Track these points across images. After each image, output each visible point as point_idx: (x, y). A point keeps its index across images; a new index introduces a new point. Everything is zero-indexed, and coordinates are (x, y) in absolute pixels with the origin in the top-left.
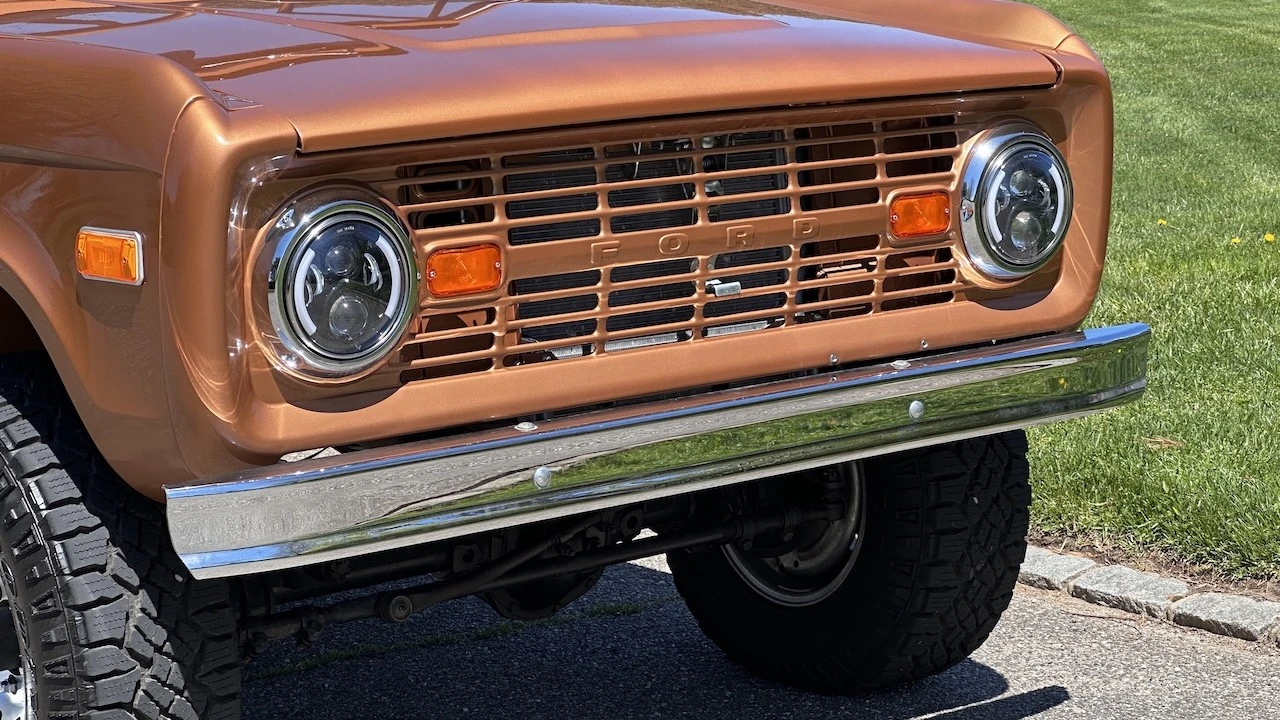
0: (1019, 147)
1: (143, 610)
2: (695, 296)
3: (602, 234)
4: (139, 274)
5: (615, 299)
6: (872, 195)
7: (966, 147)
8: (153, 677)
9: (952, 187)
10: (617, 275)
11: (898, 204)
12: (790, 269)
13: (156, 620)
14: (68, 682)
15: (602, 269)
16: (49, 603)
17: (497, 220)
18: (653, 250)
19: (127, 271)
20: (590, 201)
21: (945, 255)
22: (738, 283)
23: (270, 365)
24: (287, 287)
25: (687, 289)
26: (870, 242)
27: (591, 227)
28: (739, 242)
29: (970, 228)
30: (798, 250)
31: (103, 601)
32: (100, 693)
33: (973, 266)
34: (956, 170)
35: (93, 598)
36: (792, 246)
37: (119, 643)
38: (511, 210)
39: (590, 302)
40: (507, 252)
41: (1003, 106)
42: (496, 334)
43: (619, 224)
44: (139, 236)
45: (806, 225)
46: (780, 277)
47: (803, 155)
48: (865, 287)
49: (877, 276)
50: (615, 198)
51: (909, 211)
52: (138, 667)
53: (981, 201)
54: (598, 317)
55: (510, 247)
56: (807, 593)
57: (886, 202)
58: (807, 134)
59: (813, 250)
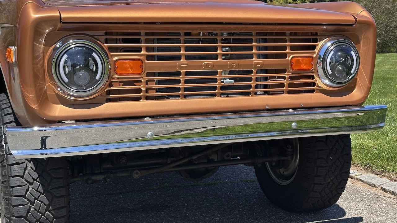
0: (339, 44)
1: (31, 167)
2: (217, 83)
3: (182, 60)
4: (14, 60)
5: (187, 81)
6: (285, 56)
7: (320, 44)
8: (33, 188)
9: (315, 56)
10: (187, 74)
11: (294, 59)
12: (253, 77)
13: (35, 171)
15: (182, 71)
17: (142, 52)
18: (200, 67)
19: (11, 59)
20: (179, 49)
21: (313, 78)
22: (233, 80)
23: (55, 92)
24: (57, 66)
25: (215, 80)
26: (284, 71)
27: (178, 58)
28: (233, 67)
29: (320, 69)
30: (256, 71)
32: (14, 191)
33: (323, 82)
34: (317, 50)
35: (14, 162)
36: (253, 70)
37: (22, 177)
38: (148, 49)
39: (178, 82)
40: (145, 63)
41: (334, 31)
42: (142, 89)
43: (188, 58)
44: (14, 47)
45: (258, 63)
46: (250, 79)
49: (286, 82)
50: (187, 49)
51: (298, 62)
52: (28, 185)
53: (324, 61)
54: (181, 87)
55: (146, 61)
56: (286, 181)
57: (289, 58)
58: (260, 34)
59: (261, 72)
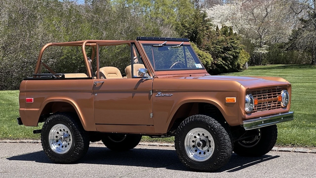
0: (286, 92)
2: (267, 106)
4: (235, 101)
5: (263, 106)
6: (276, 96)
7: (282, 92)
9: (282, 96)
14: (223, 144)
15: (262, 103)
17: (257, 97)
18: (265, 101)
20: (261, 96)
21: (280, 103)
22: (269, 105)
26: (276, 101)
27: (261, 98)
28: (270, 101)
29: (283, 100)
31: (226, 135)
33: (282, 104)
34: (281, 94)
37: (227, 139)
39: (261, 106)
40: (257, 100)
41: (283, 88)
42: (256, 109)
43: (263, 98)
44: (235, 98)
45: (273, 99)
46: (271, 104)
47: (273, 92)
48: (275, 106)
50: (263, 95)
53: (284, 98)
54: (262, 108)
57: (278, 97)
58: (273, 90)
59: (273, 102)
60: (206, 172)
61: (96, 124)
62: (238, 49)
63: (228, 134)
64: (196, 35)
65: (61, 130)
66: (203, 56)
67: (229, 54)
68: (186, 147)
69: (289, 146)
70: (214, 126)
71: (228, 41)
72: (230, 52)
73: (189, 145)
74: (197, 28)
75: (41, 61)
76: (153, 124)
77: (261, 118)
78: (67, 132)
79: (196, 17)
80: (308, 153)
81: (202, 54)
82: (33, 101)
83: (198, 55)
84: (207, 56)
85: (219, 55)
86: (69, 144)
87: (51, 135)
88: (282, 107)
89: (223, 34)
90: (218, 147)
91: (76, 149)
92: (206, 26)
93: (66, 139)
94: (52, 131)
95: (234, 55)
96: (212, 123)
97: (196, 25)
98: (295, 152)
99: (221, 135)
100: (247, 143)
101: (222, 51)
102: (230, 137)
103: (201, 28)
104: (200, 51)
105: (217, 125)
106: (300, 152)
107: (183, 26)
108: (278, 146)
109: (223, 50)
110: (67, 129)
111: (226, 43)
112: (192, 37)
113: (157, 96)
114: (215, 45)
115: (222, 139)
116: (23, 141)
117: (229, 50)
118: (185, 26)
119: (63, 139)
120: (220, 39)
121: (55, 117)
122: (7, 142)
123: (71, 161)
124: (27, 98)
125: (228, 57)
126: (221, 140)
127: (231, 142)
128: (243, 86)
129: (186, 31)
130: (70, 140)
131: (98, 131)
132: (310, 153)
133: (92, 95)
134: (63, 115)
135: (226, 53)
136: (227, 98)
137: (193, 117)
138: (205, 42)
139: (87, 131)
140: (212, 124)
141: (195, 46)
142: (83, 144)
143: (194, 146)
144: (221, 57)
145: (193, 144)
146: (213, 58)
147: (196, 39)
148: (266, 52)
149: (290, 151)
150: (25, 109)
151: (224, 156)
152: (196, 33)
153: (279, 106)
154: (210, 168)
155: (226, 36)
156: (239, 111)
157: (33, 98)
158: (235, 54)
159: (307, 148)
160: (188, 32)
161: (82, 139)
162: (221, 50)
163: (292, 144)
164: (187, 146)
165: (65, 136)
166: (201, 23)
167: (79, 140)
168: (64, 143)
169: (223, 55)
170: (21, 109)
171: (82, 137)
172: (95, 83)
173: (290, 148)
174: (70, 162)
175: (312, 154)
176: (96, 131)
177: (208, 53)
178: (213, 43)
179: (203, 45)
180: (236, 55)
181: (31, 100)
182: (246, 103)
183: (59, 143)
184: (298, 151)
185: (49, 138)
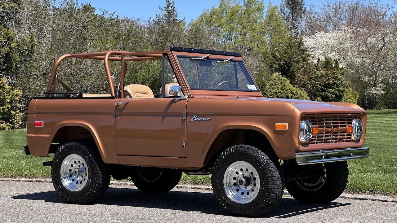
0: (358, 122)
2: (331, 137)
4: (287, 128)
5: (325, 136)
6: (345, 126)
7: (353, 121)
9: (352, 126)
12: (339, 135)
14: (271, 181)
15: (324, 132)
16: (268, 171)
17: (317, 125)
18: (328, 131)
19: (286, 128)
20: (323, 124)
21: (351, 135)
22: (334, 136)
26: (345, 132)
27: (324, 127)
28: (335, 131)
29: (354, 131)
31: (275, 171)
33: (353, 137)
34: (352, 123)
35: (274, 171)
36: (339, 132)
37: (276, 176)
38: (319, 124)
39: (323, 136)
41: (355, 116)
42: (316, 139)
43: (326, 127)
44: (287, 124)
45: (341, 129)
47: (340, 120)
48: (344, 138)
50: (326, 123)
51: (349, 129)
53: (356, 128)
54: (323, 139)
55: (318, 128)
57: (347, 127)
58: (340, 117)
59: (341, 133)
60: (248, 217)
61: (117, 155)
62: (342, 87)
63: (278, 170)
64: (289, 68)
65: (75, 162)
66: (297, 94)
67: (330, 92)
68: (225, 185)
69: (366, 193)
70: (260, 159)
71: (329, 76)
72: (332, 90)
73: (230, 183)
74: (291, 60)
75: (55, 77)
76: (186, 156)
77: (321, 151)
78: (83, 164)
79: (290, 45)
80: (389, 202)
81: (295, 91)
82: (43, 126)
83: (291, 92)
84: (302, 94)
85: (318, 94)
86: (84, 179)
87: (64, 167)
88: (353, 141)
89: (324, 67)
90: (264, 185)
91: (93, 186)
92: (301, 57)
93: (81, 173)
94: (65, 163)
95: (336, 93)
96: (258, 155)
97: (290, 55)
98: (373, 200)
99: (268, 170)
100: (309, 186)
101: (321, 89)
102: (280, 174)
103: (296, 59)
104: (293, 88)
105: (264, 158)
106: (379, 200)
107: (274, 57)
108: (353, 192)
109: (323, 87)
110: (82, 161)
111: (327, 79)
112: (284, 69)
113: (192, 120)
114: (312, 81)
115: (269, 175)
116: (40, 180)
117: (331, 88)
118: (275, 57)
119: (77, 173)
120: (320, 74)
121: (68, 146)
122: (21, 180)
123: (87, 201)
124: (36, 122)
125: (329, 97)
126: (268, 177)
127: (281, 181)
128: (298, 109)
129: (277, 62)
130: (86, 174)
131: (120, 163)
132: (391, 201)
133: (113, 118)
134: (78, 143)
135: (327, 92)
136: (277, 124)
137: (234, 147)
138: (301, 76)
139: (106, 164)
140: (258, 157)
141: (288, 82)
142: (101, 179)
143: (235, 185)
144: (320, 96)
145: (235, 181)
146: (309, 98)
147: (289, 73)
148: (383, 92)
149: (366, 199)
150: (34, 135)
151: (271, 198)
152: (288, 64)
153: (349, 139)
154: (253, 211)
155: (327, 70)
156: (292, 141)
157: (43, 122)
158: (338, 93)
159: (388, 196)
160: (279, 64)
161: (100, 173)
162: (320, 87)
163: (371, 191)
164: (226, 183)
165: (80, 170)
166: (296, 53)
167: (96, 174)
168: (79, 178)
169: (323, 94)
170: (28, 135)
171: (101, 171)
172: (118, 103)
173: (367, 196)
174: (85, 202)
175: (394, 203)
176: (118, 163)
177: (304, 90)
178: (310, 79)
179: (298, 81)
180: (340, 94)
181: (41, 124)
182: (301, 131)
183: (72, 178)
184: (376, 199)
185: (61, 171)
